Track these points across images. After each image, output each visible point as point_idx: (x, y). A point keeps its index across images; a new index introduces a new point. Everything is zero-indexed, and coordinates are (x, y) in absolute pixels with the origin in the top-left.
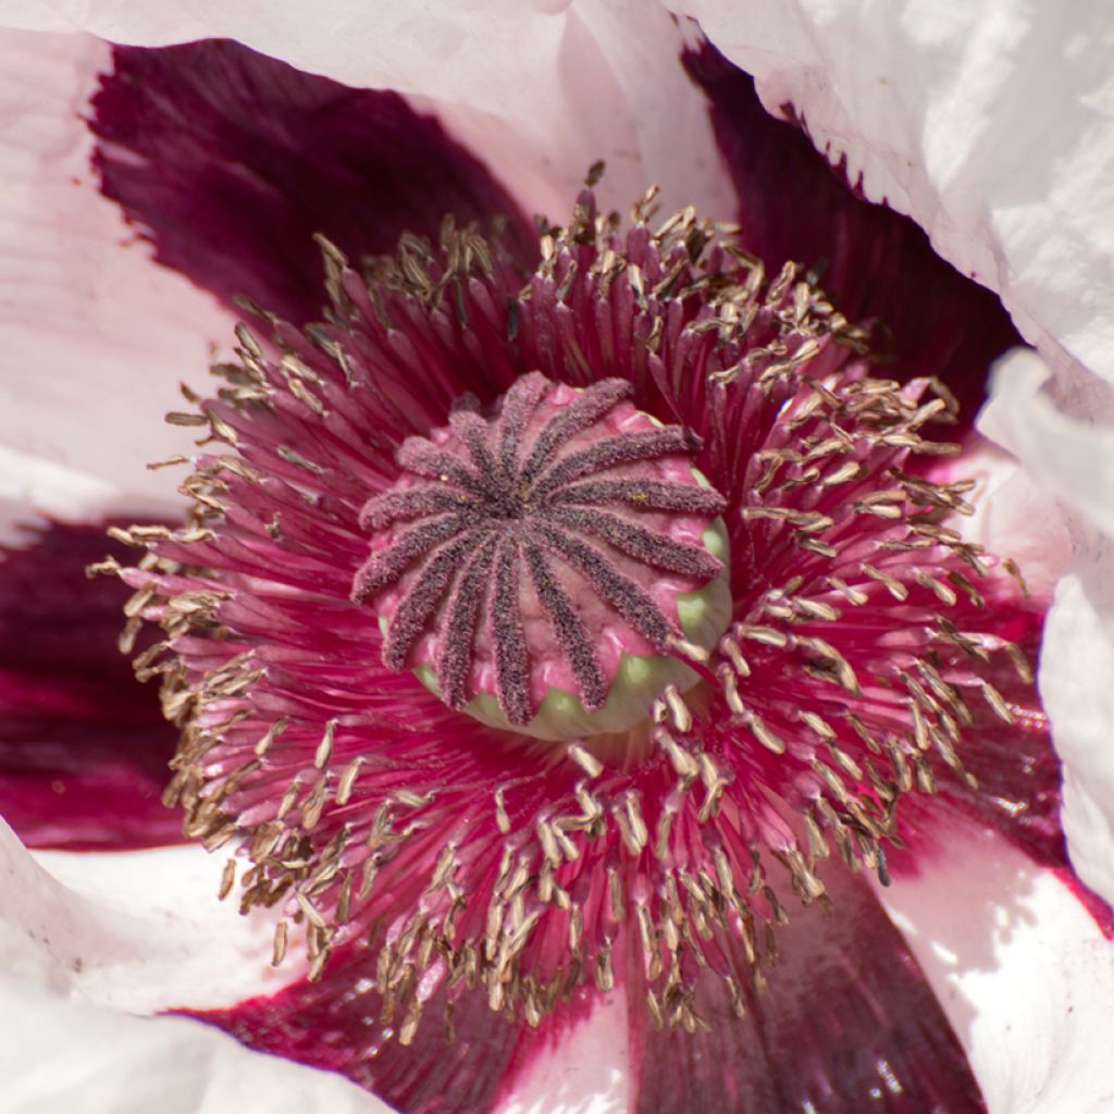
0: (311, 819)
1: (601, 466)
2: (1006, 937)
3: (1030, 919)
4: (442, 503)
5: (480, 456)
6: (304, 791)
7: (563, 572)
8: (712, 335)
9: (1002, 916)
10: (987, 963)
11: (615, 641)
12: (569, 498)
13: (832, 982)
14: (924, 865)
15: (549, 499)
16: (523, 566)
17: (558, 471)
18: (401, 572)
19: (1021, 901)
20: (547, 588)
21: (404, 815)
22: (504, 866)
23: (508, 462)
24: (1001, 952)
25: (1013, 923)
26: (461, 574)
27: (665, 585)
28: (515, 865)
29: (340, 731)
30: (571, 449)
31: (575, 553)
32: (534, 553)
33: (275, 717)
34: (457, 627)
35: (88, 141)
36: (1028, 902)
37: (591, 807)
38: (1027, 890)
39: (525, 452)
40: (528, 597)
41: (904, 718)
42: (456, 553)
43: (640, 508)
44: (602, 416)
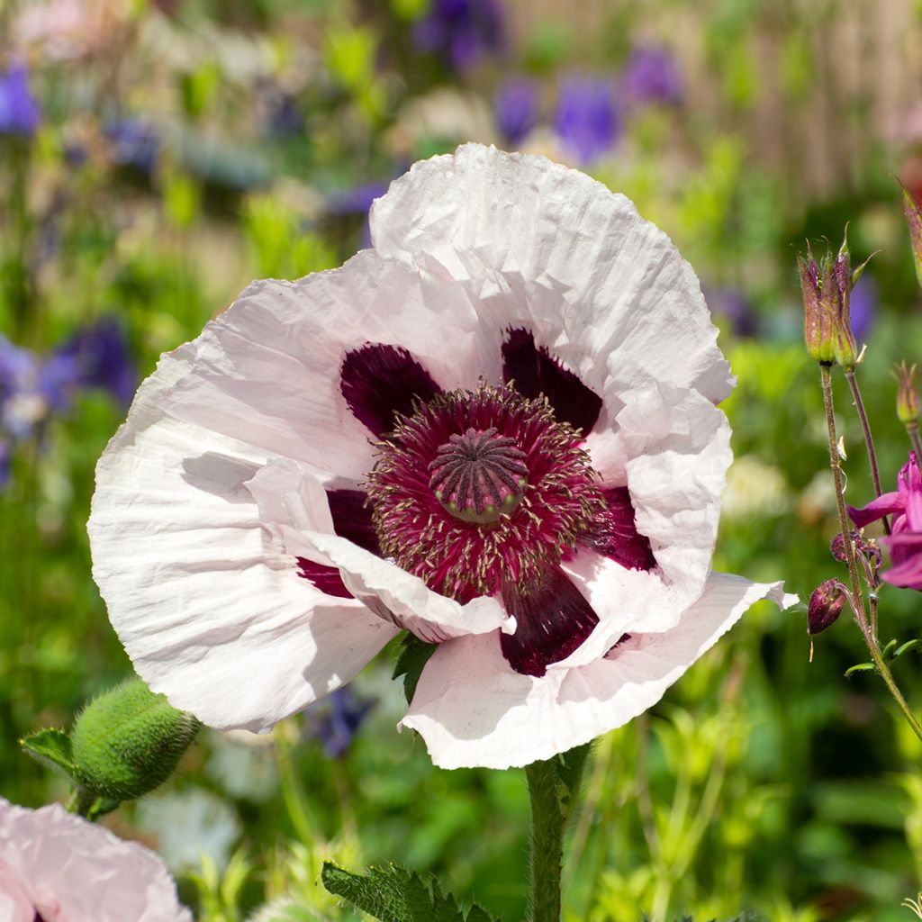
0: (430, 538)
1: (497, 446)
2: (598, 573)
3: (604, 568)
4: (456, 458)
5: (464, 445)
6: (427, 532)
7: (490, 473)
8: (523, 411)
9: (596, 568)
10: (594, 580)
11: (504, 490)
12: (490, 453)
13: (546, 594)
14: (573, 558)
15: (484, 454)
16: (479, 472)
17: (486, 448)
18: (445, 477)
19: (601, 564)
20: (486, 476)
21: (455, 536)
22: (485, 545)
23: (472, 446)
24: (597, 576)
25: (599, 569)
26: (462, 475)
27: (516, 476)
28: (488, 545)
29: (433, 517)
30: (488, 442)
31: (493, 467)
32: (482, 468)
33: (417, 513)
34: (462, 488)
35: (341, 379)
36: (604, 564)
37: (506, 530)
38: (602, 561)
39: (476, 444)
40: (481, 479)
41: (579, 510)
42: (461, 470)
43: (508, 456)
44: (493, 436)
